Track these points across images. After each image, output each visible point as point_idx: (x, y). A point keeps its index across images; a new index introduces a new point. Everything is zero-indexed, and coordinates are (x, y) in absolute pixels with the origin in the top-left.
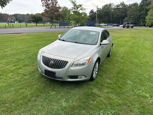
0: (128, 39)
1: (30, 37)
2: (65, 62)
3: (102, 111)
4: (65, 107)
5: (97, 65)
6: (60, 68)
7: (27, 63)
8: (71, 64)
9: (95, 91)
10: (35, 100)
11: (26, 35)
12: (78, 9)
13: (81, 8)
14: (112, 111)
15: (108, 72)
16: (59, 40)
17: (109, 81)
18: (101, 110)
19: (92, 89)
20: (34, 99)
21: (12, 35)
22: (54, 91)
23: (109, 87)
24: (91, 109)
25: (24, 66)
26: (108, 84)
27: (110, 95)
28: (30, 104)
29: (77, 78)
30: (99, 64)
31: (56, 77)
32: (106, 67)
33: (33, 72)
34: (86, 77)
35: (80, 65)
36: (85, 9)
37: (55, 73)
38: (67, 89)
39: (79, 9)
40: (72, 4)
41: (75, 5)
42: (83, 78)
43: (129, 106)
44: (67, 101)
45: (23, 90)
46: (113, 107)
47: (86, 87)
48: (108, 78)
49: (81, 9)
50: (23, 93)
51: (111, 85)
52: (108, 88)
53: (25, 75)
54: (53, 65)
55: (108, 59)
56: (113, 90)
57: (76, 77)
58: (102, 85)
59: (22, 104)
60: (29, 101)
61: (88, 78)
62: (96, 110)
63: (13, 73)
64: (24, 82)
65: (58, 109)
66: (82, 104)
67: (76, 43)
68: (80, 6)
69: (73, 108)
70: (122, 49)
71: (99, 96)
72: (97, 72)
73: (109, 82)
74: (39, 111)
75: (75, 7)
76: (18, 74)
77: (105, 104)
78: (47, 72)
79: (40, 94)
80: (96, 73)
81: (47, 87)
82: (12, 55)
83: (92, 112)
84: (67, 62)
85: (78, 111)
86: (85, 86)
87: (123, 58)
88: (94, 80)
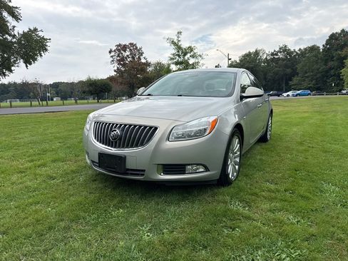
2: (151, 128)
3: (260, 253)
4: (150, 243)
6: (137, 146)
8: (164, 133)
9: (236, 206)
10: (67, 229)
12: (186, 57)
13: (192, 53)
14: (292, 251)
15: (268, 169)
16: (140, 95)
18: (258, 248)
19: (225, 203)
20: (62, 224)
23: (276, 198)
24: (225, 245)
25: (54, 161)
27: (280, 215)
28: (50, 236)
29: (184, 173)
30: (241, 143)
31: (127, 171)
33: (73, 172)
34: (207, 169)
36: (200, 56)
37: (125, 157)
38: (158, 203)
39: (189, 55)
40: (173, 47)
41: (179, 48)
42: (201, 174)
43: (340, 240)
44: (155, 228)
45: (38, 207)
46: (292, 242)
47: (210, 199)
48: (267, 181)
49: (193, 56)
50: (36, 211)
51: (278, 194)
54: (120, 139)
55: (265, 146)
56: (287, 203)
58: (255, 194)
59: (28, 237)
60: (50, 228)
61: (214, 173)
62: (243, 250)
63: (23, 174)
64: (46, 191)
65: (129, 250)
66: (200, 236)
67: (180, 95)
68: (191, 49)
69: (174, 245)
70: (295, 129)
71: (248, 218)
72: (237, 167)
73: (273, 188)
74: (72, 251)
75: (178, 52)
76: (35, 175)
77: (267, 235)
79: (82, 214)
81: (105, 200)
82: (30, 143)
83: (228, 254)
84: (156, 128)
85: (186, 252)
86: (207, 196)
87: (301, 144)
88: (231, 184)
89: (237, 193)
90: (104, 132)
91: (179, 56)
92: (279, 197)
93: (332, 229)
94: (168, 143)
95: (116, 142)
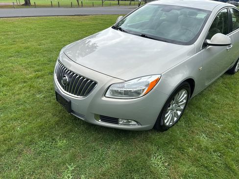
2: (91, 81)
6: (79, 95)
15: (212, 116)
17: (204, 140)
22: (68, 138)
26: (199, 148)
32: (213, 100)
34: (139, 123)
42: (133, 126)
48: (204, 132)
53: (40, 92)
54: (68, 85)
55: (228, 80)
56: (206, 171)
57: (115, 120)
58: (181, 150)
72: (179, 113)
73: (203, 145)
78: (59, 96)
80: (176, 114)
84: (96, 83)
88: (166, 130)
89: (165, 144)
92: (203, 161)
94: (104, 98)
95: (66, 87)
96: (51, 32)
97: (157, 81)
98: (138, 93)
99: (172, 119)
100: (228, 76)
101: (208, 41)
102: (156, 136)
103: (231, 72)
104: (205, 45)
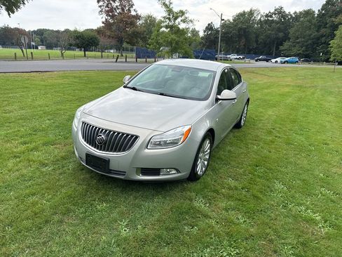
0: (287, 90)
1: (67, 81)
2: (132, 136)
3: (208, 250)
4: (125, 239)
5: (207, 145)
6: (119, 151)
7: (51, 137)
8: (144, 140)
9: (199, 204)
10: (61, 222)
11: (60, 77)
12: (177, 22)
13: (183, 18)
14: (233, 250)
15: (233, 163)
16: (125, 87)
17: (232, 183)
18: (207, 247)
19: (191, 200)
20: (56, 218)
21: (27, 74)
22: (106, 201)
23: (232, 197)
24: (184, 244)
25: (45, 144)
26: (230, 188)
27: (232, 215)
28: (47, 229)
29: (159, 175)
30: (212, 143)
31: (110, 171)
32: (229, 151)
33: (64, 158)
34: (178, 171)
35: (166, 144)
36: (191, 21)
37: (109, 160)
38: (136, 198)
39: (179, 19)
41: (170, 11)
42: (173, 175)
43: (271, 241)
44: (132, 224)
45: (35, 198)
46: (235, 241)
47: (179, 194)
48: (230, 177)
49: (184, 21)
50: (34, 204)
51: (236, 192)
52: (229, 197)
53: (45, 165)
54: (105, 144)
55: (237, 133)
56: (240, 202)
57: (156, 171)
58: (217, 192)
59: (28, 230)
60: (47, 222)
61: (185, 173)
62: (196, 248)
63: (18, 159)
64: (40, 180)
65: (109, 244)
66: (165, 233)
67: (162, 94)
68: (182, 13)
69: (144, 241)
70: (270, 113)
71: (206, 216)
72: (206, 163)
73: (232, 185)
74: (66, 245)
75: (169, 15)
76: (29, 161)
77: (217, 235)
78: (90, 158)
79: (72, 207)
80: (204, 163)
81: (91, 193)
82: (21, 119)
83: (184, 251)
84: (137, 137)
85: (153, 248)
86: (176, 192)
87: (270, 133)
88: (199, 179)
89: (202, 190)
90: (91, 134)
91: (169, 19)
92: (236, 196)
93: (268, 231)
94: (147, 151)
95: (101, 146)
96: (11, 95)
97: (189, 130)
98: (174, 143)
99: (202, 169)
100: (237, 130)
101: (219, 97)
102: (192, 185)
103: (238, 126)
104: (217, 100)
